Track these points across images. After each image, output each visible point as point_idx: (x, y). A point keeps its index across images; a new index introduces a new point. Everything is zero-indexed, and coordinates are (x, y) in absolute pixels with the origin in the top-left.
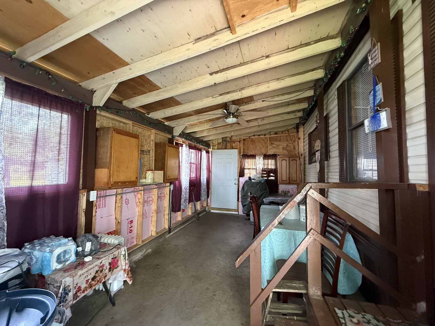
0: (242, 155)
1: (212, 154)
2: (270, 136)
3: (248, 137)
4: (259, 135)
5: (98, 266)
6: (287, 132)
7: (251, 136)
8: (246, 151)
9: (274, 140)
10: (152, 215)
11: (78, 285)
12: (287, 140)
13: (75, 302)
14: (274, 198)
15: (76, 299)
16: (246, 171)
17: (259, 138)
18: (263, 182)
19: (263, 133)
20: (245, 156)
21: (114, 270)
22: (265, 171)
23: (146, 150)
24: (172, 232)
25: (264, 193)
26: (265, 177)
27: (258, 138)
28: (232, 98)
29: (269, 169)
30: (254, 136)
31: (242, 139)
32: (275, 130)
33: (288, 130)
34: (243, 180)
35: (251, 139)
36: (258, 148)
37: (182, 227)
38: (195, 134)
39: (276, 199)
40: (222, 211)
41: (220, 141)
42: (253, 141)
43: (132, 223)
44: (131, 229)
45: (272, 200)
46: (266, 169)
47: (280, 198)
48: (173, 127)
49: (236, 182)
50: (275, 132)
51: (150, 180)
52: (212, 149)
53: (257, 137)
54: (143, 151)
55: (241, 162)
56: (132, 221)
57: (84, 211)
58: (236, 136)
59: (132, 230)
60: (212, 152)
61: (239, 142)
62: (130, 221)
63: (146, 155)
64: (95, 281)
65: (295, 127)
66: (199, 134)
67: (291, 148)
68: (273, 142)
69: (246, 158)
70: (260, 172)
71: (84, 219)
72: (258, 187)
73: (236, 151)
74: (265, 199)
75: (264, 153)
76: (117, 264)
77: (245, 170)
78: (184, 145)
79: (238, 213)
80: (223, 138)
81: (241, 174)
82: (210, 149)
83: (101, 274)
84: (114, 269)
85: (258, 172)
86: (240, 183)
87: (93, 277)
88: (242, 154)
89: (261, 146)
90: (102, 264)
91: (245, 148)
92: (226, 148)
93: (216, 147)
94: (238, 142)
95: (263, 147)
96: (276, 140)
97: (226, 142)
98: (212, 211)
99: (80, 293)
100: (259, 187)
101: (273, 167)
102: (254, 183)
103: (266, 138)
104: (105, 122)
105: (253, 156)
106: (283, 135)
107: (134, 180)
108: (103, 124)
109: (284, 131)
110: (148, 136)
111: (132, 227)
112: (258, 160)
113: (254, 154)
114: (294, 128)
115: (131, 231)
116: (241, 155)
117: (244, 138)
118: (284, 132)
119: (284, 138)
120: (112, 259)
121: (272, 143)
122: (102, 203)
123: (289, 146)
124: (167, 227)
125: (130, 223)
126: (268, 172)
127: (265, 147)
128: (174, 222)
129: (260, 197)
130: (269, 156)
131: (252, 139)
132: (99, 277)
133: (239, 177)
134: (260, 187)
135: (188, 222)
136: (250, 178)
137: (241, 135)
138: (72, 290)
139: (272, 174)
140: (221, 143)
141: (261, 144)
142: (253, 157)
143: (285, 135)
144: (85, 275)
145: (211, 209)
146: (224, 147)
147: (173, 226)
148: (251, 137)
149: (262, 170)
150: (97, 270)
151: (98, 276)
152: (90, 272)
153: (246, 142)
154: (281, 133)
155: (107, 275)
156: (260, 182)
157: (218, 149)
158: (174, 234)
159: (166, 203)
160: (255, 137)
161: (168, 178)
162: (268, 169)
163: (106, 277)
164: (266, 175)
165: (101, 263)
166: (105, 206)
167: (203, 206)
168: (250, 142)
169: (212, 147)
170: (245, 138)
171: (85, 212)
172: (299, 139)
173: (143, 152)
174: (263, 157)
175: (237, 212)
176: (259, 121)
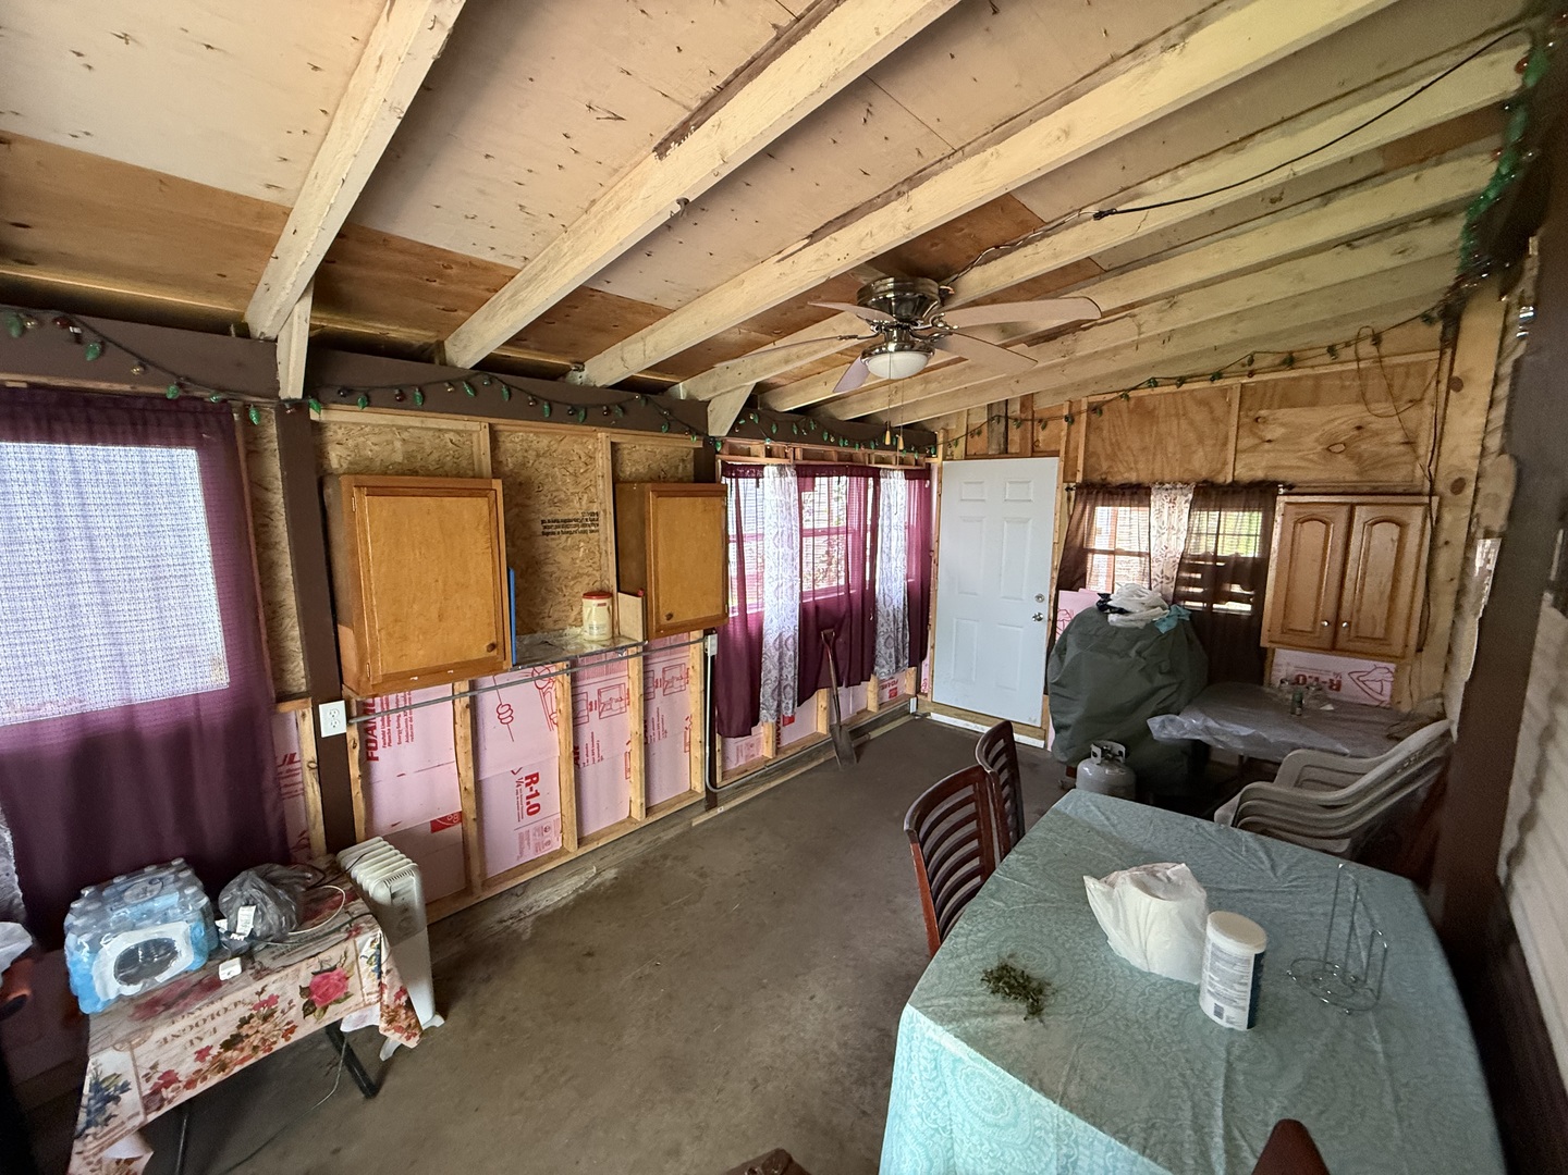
0: (1079, 487)
1: (940, 482)
2: (1245, 380)
3: (1115, 395)
4: (1182, 381)
5: (244, 1004)
6: (1366, 348)
7: (1135, 389)
8: (1105, 466)
9: (1276, 403)
10: (628, 748)
11: (162, 1068)
12: (1362, 398)
13: (152, 1117)
14: (1211, 723)
15: (159, 1109)
16: (1097, 565)
17: (1184, 392)
18: (1168, 633)
19: (1208, 365)
20: (1094, 489)
21: (331, 1008)
22: (1194, 568)
23: (580, 516)
24: (726, 801)
25: (1164, 687)
26: (1193, 597)
27: (1174, 393)
28: (864, 245)
29: (1223, 559)
30: (1153, 383)
31: (1084, 407)
32: (1284, 346)
33: (1377, 339)
34: (1074, 603)
35: (1132, 402)
36: (1170, 449)
37: (773, 784)
38: (842, 405)
39: (1218, 732)
40: (974, 722)
41: (980, 419)
42: (1144, 413)
43: (535, 782)
44: (533, 801)
45: (1195, 729)
46: (1204, 557)
47: (1245, 731)
48: (703, 401)
49: (1045, 610)
50: (1285, 356)
51: (595, 631)
52: (944, 459)
53: (1166, 389)
54: (565, 521)
55: (1071, 517)
56: (537, 775)
57: (311, 768)
58: (1058, 392)
59: (538, 805)
60: (940, 470)
61: (1067, 418)
62: (527, 778)
63: (584, 536)
64: (242, 1050)
65: (1435, 314)
66: (855, 406)
67: (1387, 445)
68: (1263, 413)
69: (1096, 499)
70: (1168, 573)
71: (318, 793)
72: (1133, 653)
73: (1051, 467)
74: (1158, 719)
75: (1204, 474)
76: (345, 987)
77: (1090, 555)
78: (770, 471)
79: (1046, 746)
80: (990, 406)
81: (1071, 573)
82: (931, 461)
83: (268, 1026)
84: (330, 1004)
85: (1156, 570)
86: (1060, 617)
87: (228, 1037)
88: (1079, 478)
89: (1192, 436)
90: (264, 997)
91: (1100, 450)
92: (1004, 453)
93: (959, 450)
94: (1065, 424)
95: (1201, 441)
96: (1288, 401)
97: (1003, 421)
98: (935, 716)
99: (172, 1091)
100: (1139, 653)
101: (1249, 550)
102: (1118, 629)
103: (1224, 391)
104: (369, 443)
105: (1136, 493)
106: (1338, 368)
107: (484, 656)
108: (362, 453)
109: (1348, 345)
110: (583, 459)
111: (537, 794)
112: (1160, 511)
113: (1144, 478)
114: (1427, 318)
115: (534, 810)
116: (1072, 485)
117: (1092, 399)
118: (1349, 353)
119: (1343, 387)
120: (315, 974)
121: (1256, 420)
122: (398, 727)
123: (1376, 434)
124: (699, 788)
125: (527, 785)
126: (1217, 574)
127: (1209, 442)
128: (742, 762)
129: (1138, 704)
130: (1225, 493)
131: (1140, 399)
132: (259, 1036)
133: (1058, 589)
134: (1145, 654)
135: (807, 764)
136: (1104, 605)
137: (1080, 386)
138: (134, 1086)
139: (1236, 589)
140: (985, 427)
141: (1192, 423)
142: (1133, 494)
143: (1354, 366)
144: (191, 1035)
145: (932, 708)
146: (994, 446)
147: (725, 783)
148: (1131, 394)
149: (1180, 564)
150: (247, 1015)
151: (250, 1033)
152: (210, 1025)
153: (1105, 420)
154: (1328, 359)
155: (295, 1027)
156: (1151, 626)
157: (967, 457)
158: (731, 810)
159: (690, 701)
160: (1158, 390)
161: (664, 620)
162: (1216, 558)
163: (292, 1032)
164: (1198, 590)
165: (259, 994)
166: (410, 737)
167: (900, 693)
168: (1125, 416)
169: (941, 446)
170: (1100, 398)
171: (318, 768)
172: (1456, 384)
173: (567, 527)
174: (1190, 496)
175: (1040, 738)
176: (1143, 314)
